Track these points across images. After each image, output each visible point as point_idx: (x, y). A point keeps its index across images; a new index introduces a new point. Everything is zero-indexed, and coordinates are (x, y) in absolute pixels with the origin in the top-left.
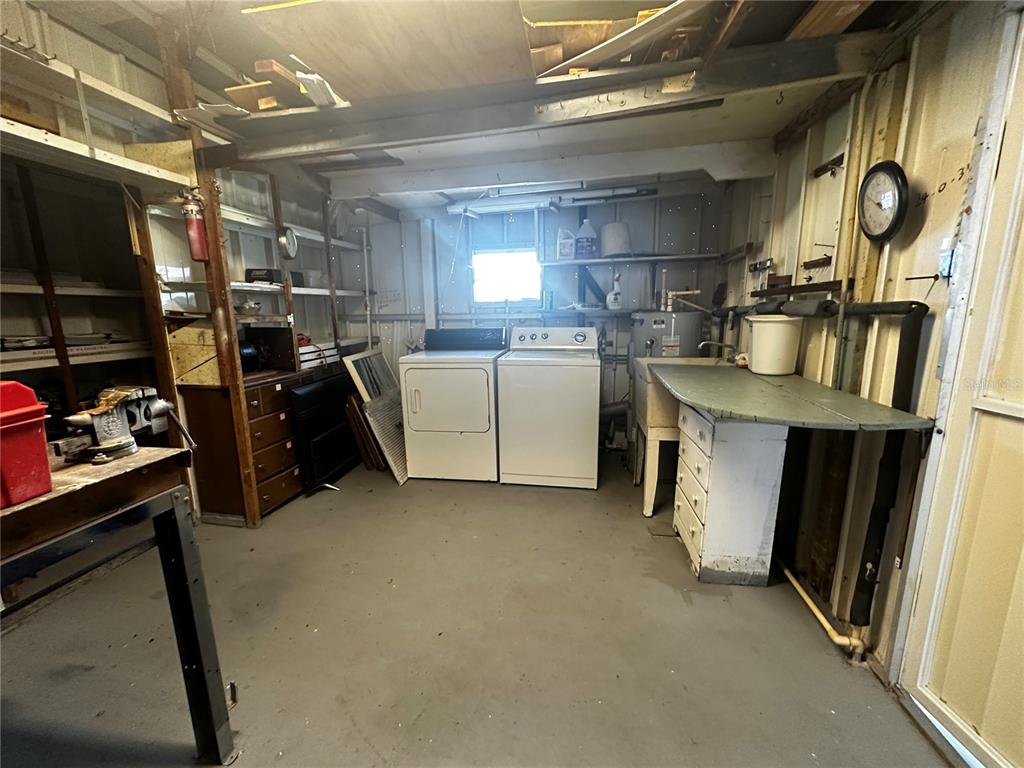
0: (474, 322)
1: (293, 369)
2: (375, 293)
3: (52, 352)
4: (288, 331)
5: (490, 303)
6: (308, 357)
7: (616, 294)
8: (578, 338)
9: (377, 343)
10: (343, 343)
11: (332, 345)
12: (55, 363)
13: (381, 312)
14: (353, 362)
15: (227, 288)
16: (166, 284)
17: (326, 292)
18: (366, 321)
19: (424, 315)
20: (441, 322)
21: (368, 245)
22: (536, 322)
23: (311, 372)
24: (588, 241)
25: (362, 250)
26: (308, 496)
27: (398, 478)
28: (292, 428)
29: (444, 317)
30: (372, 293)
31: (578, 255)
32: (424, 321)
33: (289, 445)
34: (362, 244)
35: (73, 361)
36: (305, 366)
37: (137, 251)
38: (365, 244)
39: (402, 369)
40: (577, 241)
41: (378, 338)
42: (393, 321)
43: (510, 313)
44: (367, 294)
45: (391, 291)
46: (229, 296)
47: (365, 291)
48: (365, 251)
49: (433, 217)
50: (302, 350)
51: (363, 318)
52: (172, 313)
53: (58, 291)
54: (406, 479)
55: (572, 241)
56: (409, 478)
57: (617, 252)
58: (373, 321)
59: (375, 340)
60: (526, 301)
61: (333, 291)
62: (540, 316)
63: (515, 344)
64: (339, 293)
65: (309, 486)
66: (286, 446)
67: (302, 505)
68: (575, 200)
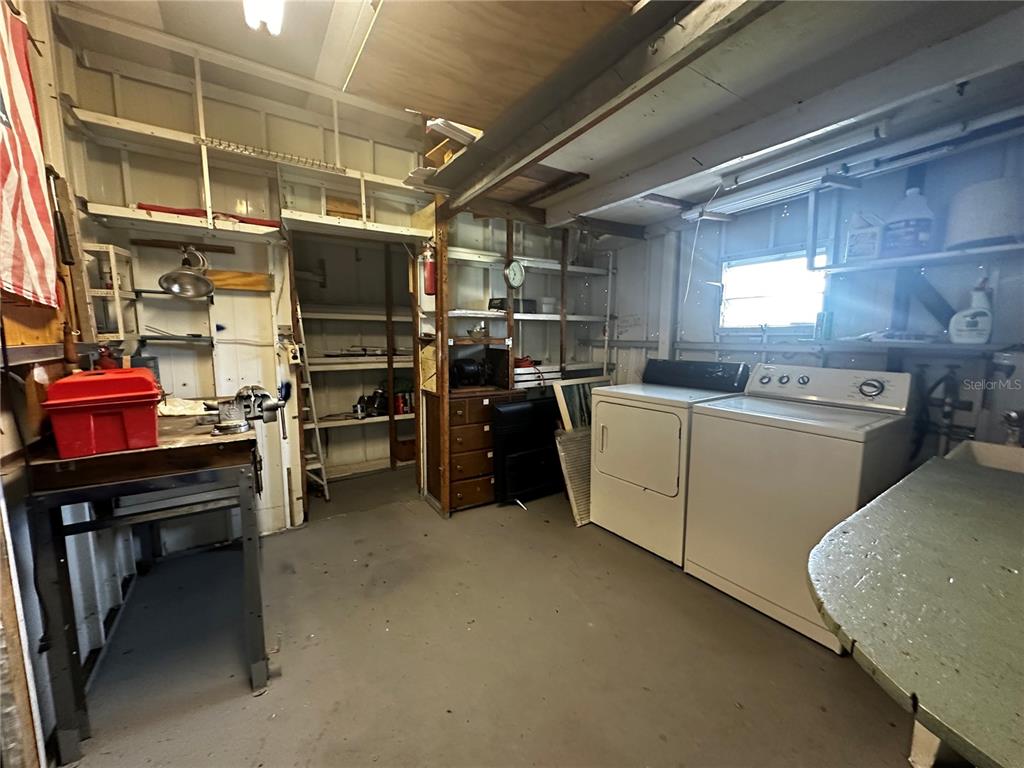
0: (717, 353)
1: (506, 387)
2: (616, 318)
3: (385, 359)
4: (505, 353)
5: (743, 330)
6: (524, 378)
7: (975, 316)
8: (865, 388)
9: (612, 370)
10: (570, 368)
11: (557, 368)
12: (385, 366)
13: (622, 338)
14: (562, 387)
15: (445, 316)
16: (423, 313)
17: (557, 317)
18: (603, 347)
19: (657, 342)
20: (678, 351)
21: (614, 268)
22: (813, 359)
23: (525, 392)
24: (907, 225)
25: (608, 275)
26: (500, 506)
27: (577, 518)
28: (495, 441)
29: (682, 346)
30: (613, 317)
31: (885, 251)
32: (657, 349)
33: (490, 455)
34: (608, 269)
35: (395, 365)
36: (520, 386)
37: (411, 290)
38: (610, 267)
39: (595, 400)
40: (887, 229)
41: (614, 364)
42: (629, 348)
43: (768, 342)
44: (608, 319)
45: (632, 316)
46: (445, 321)
47: (606, 316)
48: (610, 274)
49: (678, 229)
50: (518, 371)
51: (601, 344)
52: (426, 335)
53: (394, 319)
54: (586, 522)
55: (876, 230)
56: (591, 523)
57: (985, 235)
58: (611, 347)
59: (610, 367)
60: (797, 327)
61: (564, 316)
62: (818, 348)
63: (753, 384)
64: (571, 318)
65: (502, 496)
66: (486, 455)
67: (493, 513)
68: (878, 163)
